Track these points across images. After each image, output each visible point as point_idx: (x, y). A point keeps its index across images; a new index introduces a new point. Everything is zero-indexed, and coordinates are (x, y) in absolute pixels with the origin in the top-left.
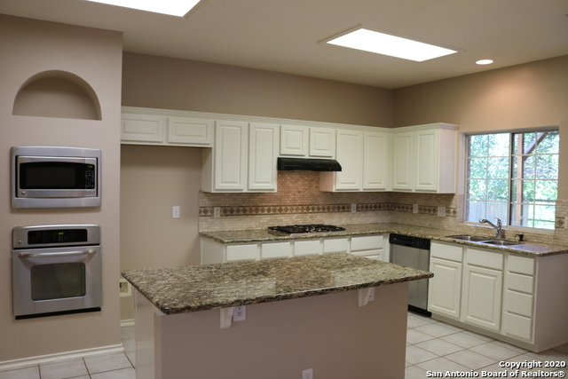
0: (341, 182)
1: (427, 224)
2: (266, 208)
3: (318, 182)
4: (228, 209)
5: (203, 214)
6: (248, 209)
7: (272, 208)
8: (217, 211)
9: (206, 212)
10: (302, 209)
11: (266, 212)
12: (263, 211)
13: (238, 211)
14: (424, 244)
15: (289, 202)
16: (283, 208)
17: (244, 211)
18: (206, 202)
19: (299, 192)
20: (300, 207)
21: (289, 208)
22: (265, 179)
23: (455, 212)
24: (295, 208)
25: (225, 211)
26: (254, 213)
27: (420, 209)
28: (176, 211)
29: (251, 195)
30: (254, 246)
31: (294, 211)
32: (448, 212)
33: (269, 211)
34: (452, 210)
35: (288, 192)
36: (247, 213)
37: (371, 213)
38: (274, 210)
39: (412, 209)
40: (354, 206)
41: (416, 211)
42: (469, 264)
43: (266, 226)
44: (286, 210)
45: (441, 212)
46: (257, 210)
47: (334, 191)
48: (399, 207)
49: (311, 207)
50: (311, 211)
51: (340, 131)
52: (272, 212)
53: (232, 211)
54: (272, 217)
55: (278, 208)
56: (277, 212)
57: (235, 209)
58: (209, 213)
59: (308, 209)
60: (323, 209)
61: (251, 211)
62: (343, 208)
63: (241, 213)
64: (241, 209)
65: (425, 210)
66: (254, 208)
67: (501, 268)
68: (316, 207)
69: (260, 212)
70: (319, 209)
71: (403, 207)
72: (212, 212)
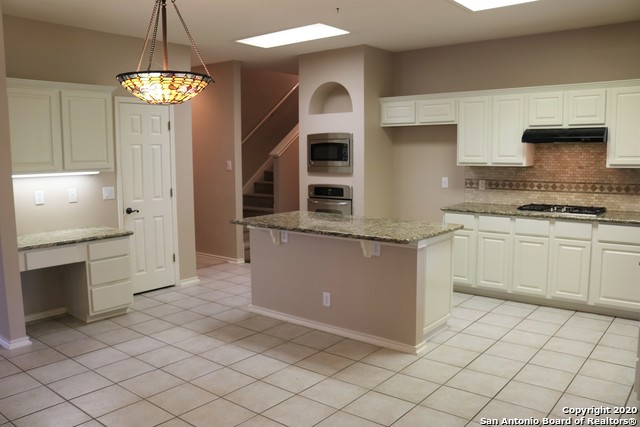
2: (536, 184)
4: (494, 182)
5: (468, 185)
6: (514, 183)
7: (543, 184)
8: (482, 184)
9: (471, 184)
10: (585, 188)
11: (536, 188)
12: (532, 186)
13: (504, 185)
15: (565, 178)
16: (558, 185)
17: (511, 185)
19: (581, 168)
20: (582, 185)
21: (566, 185)
24: (573, 185)
25: (490, 185)
26: (521, 188)
28: (445, 180)
31: (573, 190)
33: (539, 187)
35: (564, 168)
36: (514, 187)
38: (546, 187)
44: (562, 187)
46: (525, 186)
47: (608, 166)
49: (598, 186)
50: (597, 191)
52: (543, 189)
53: (497, 185)
54: (543, 194)
55: (551, 185)
56: (550, 189)
57: (500, 183)
58: (474, 186)
59: (594, 188)
61: (518, 186)
63: (507, 187)
64: (507, 183)
66: (521, 183)
68: (606, 186)
69: (528, 188)
72: (478, 184)
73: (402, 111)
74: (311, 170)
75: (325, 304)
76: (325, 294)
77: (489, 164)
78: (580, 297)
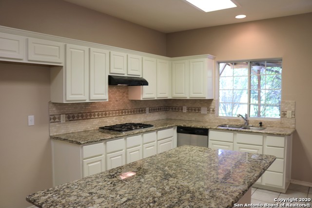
0: (146, 93)
1: (193, 119)
2: (96, 113)
3: (127, 94)
4: (71, 115)
5: (52, 120)
6: (84, 114)
7: (100, 113)
8: (63, 118)
9: (54, 119)
10: (119, 113)
11: (96, 117)
12: (94, 115)
13: (78, 117)
14: (205, 132)
15: (111, 108)
16: (107, 113)
17: (82, 116)
18: (54, 111)
19: (117, 101)
20: (117, 111)
21: (111, 112)
22: (100, 92)
23: (213, 111)
24: (114, 112)
25: (69, 118)
26: (89, 117)
27: (188, 109)
28: (31, 120)
29: (87, 104)
30: (102, 144)
31: (114, 115)
32: (209, 110)
33: (98, 115)
34: (211, 109)
36: (84, 118)
37: (156, 114)
38: (102, 115)
39: (182, 109)
40: (147, 109)
41: (185, 111)
42: (238, 143)
43: (97, 127)
44: (109, 114)
45: (204, 110)
46: (91, 115)
47: (141, 99)
48: (172, 109)
49: (124, 111)
50: (124, 114)
51: (145, 58)
52: (100, 116)
53: (73, 117)
54: (100, 120)
55: (104, 113)
56: (104, 116)
57: (76, 115)
58: (57, 120)
59: (122, 113)
60: (131, 112)
61: (87, 116)
62: (142, 111)
63: (80, 118)
64: (80, 115)
65: (192, 110)
66: (88, 114)
67: (262, 144)
68: (127, 111)
69: (93, 117)
71: (175, 109)
72: (59, 118)
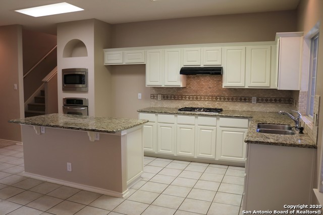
2: (187, 97)
4: (166, 96)
5: (152, 98)
6: (176, 96)
7: (191, 97)
8: (159, 97)
9: (154, 97)
10: (212, 98)
11: (187, 99)
12: (185, 98)
13: (171, 97)
15: (202, 93)
16: (199, 97)
17: (174, 97)
18: (154, 92)
19: (210, 88)
20: (211, 97)
21: (203, 97)
24: (206, 97)
25: (164, 97)
26: (180, 99)
28: (140, 95)
31: (207, 99)
33: (189, 98)
35: (202, 88)
36: (176, 98)
38: (193, 98)
40: (254, 99)
44: (201, 98)
46: (182, 97)
47: (223, 87)
49: (218, 97)
50: (218, 100)
52: (191, 99)
53: (167, 97)
54: (191, 102)
55: (195, 97)
56: (195, 99)
57: (169, 96)
58: (155, 98)
59: (216, 99)
60: (228, 99)
61: (178, 98)
62: (245, 99)
63: (173, 98)
64: (173, 96)
66: (180, 96)
68: (222, 98)
69: (184, 99)
70: (225, 99)
72: (157, 97)
73: (116, 57)
74: (65, 89)
75: (68, 170)
76: (68, 163)
77: (163, 86)
78: (211, 156)
